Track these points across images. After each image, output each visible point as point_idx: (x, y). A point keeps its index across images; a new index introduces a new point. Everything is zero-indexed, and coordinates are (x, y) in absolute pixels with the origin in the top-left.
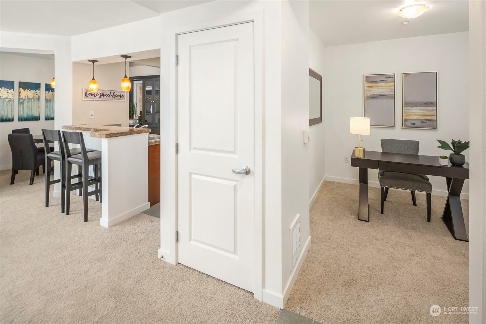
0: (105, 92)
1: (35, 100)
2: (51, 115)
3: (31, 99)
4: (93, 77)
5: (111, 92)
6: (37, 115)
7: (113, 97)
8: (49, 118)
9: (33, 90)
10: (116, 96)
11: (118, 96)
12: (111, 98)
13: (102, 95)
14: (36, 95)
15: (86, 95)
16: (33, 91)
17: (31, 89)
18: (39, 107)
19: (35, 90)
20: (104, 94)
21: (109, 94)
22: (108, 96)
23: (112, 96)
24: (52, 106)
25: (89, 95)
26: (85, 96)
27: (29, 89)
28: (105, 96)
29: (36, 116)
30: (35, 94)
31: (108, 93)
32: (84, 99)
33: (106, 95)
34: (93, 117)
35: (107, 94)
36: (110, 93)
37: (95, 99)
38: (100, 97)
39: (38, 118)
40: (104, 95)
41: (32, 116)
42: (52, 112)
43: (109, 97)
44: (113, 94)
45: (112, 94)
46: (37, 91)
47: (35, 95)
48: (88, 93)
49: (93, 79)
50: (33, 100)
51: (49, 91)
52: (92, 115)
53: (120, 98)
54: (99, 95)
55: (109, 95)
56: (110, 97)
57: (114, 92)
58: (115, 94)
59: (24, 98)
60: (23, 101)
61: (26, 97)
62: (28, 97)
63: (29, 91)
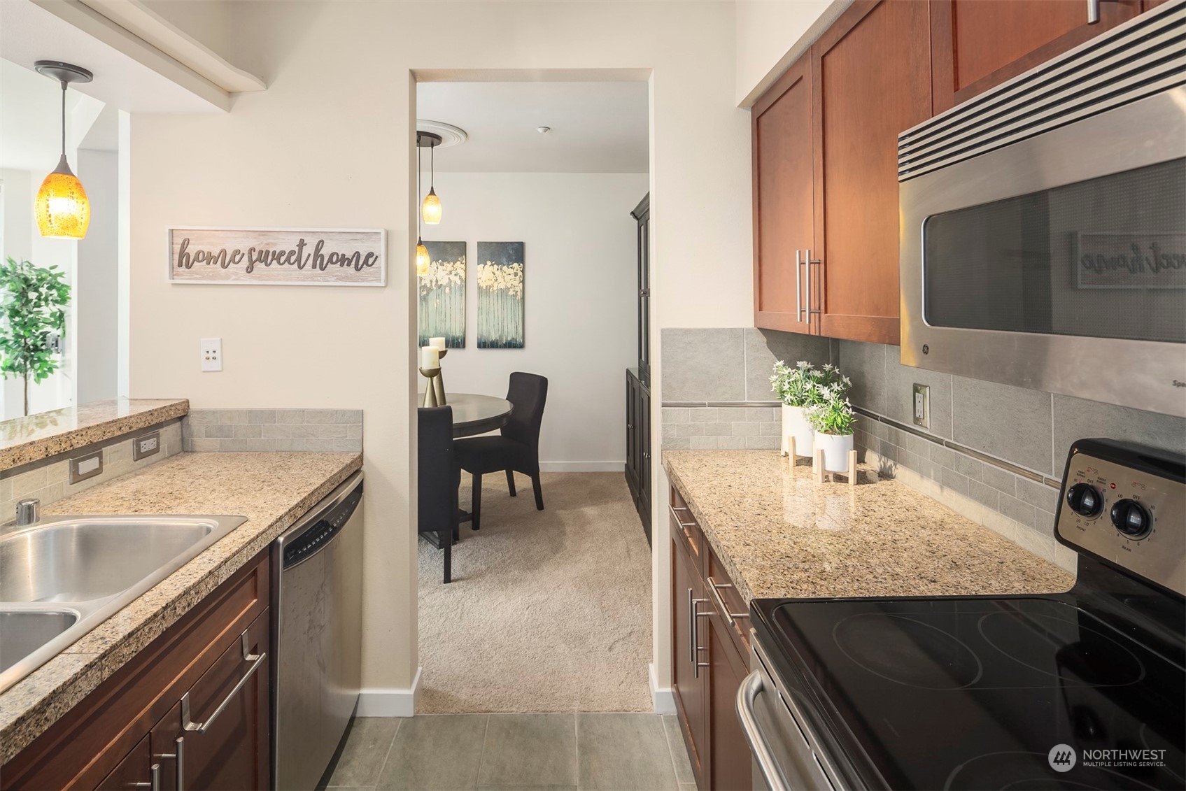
0: (275, 244)
1: (453, 290)
2: (490, 332)
3: (445, 287)
5: (302, 241)
6: (459, 334)
7: (314, 267)
8: (485, 343)
9: (449, 263)
10: (330, 260)
11: (343, 260)
12: (303, 271)
13: (259, 259)
14: (456, 275)
15: (184, 260)
16: (448, 265)
17: (443, 261)
19: (452, 263)
20: (268, 252)
21: (296, 249)
22: (288, 260)
23: (310, 262)
24: (492, 309)
25: (197, 259)
26: (180, 265)
27: (440, 261)
28: (275, 262)
29: (454, 334)
30: (454, 273)
31: (290, 245)
33: (277, 257)
34: (215, 365)
35: (282, 253)
36: (302, 244)
37: (228, 278)
38: (250, 269)
39: (460, 340)
40: (270, 258)
42: (492, 325)
43: (296, 265)
44: (318, 249)
45: (309, 250)
46: (459, 263)
47: (452, 277)
48: (192, 250)
50: (447, 289)
51: (485, 264)
52: (211, 355)
53: (357, 269)
54: (246, 258)
55: (294, 258)
56: (300, 268)
57: (322, 241)
58: (326, 252)
59: (429, 285)
60: (428, 293)
61: (434, 284)
62: (437, 281)
63: (440, 267)
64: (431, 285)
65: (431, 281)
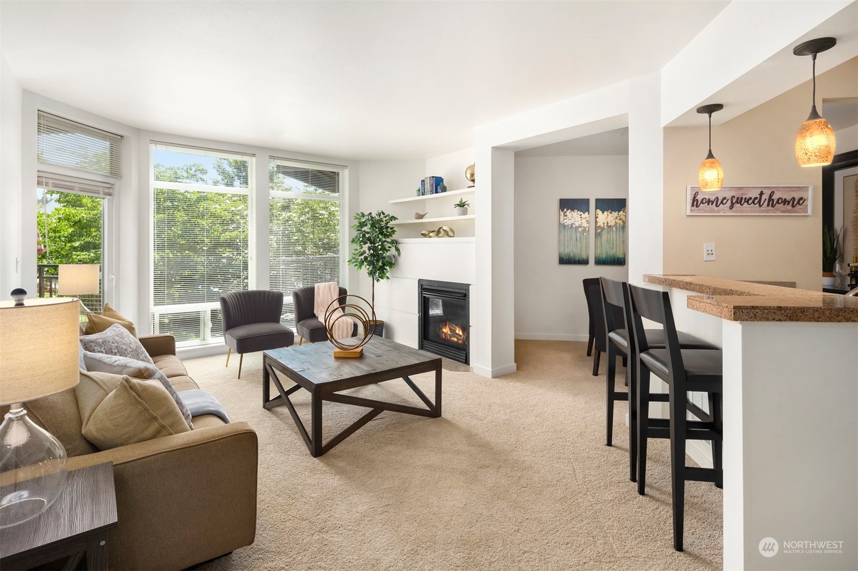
0: (746, 194)
1: (618, 229)
3: (613, 227)
4: (710, 150)
5: (762, 192)
6: (621, 256)
7: (768, 205)
9: (615, 212)
10: (778, 202)
11: (785, 202)
12: (762, 208)
13: (737, 202)
14: (620, 219)
15: (695, 202)
17: (612, 211)
18: (623, 241)
19: (617, 212)
20: (742, 198)
21: (758, 196)
22: (753, 202)
23: (766, 203)
25: (702, 202)
26: (693, 205)
27: (610, 211)
28: (746, 203)
29: (619, 256)
31: (755, 194)
32: (689, 213)
33: (747, 201)
34: (712, 258)
35: (750, 198)
36: (761, 194)
37: (719, 212)
38: (732, 207)
39: (622, 260)
40: (743, 201)
41: (614, 256)
43: (758, 205)
44: (771, 196)
45: (765, 197)
46: (622, 212)
47: (618, 221)
48: (699, 197)
49: (710, 155)
50: (614, 228)
52: (710, 252)
53: (793, 206)
54: (729, 202)
55: (757, 201)
56: (760, 206)
57: (773, 192)
58: (775, 197)
59: (602, 226)
60: (601, 231)
61: (606, 225)
62: (607, 223)
63: (609, 214)
64: (604, 226)
65: (604, 223)
